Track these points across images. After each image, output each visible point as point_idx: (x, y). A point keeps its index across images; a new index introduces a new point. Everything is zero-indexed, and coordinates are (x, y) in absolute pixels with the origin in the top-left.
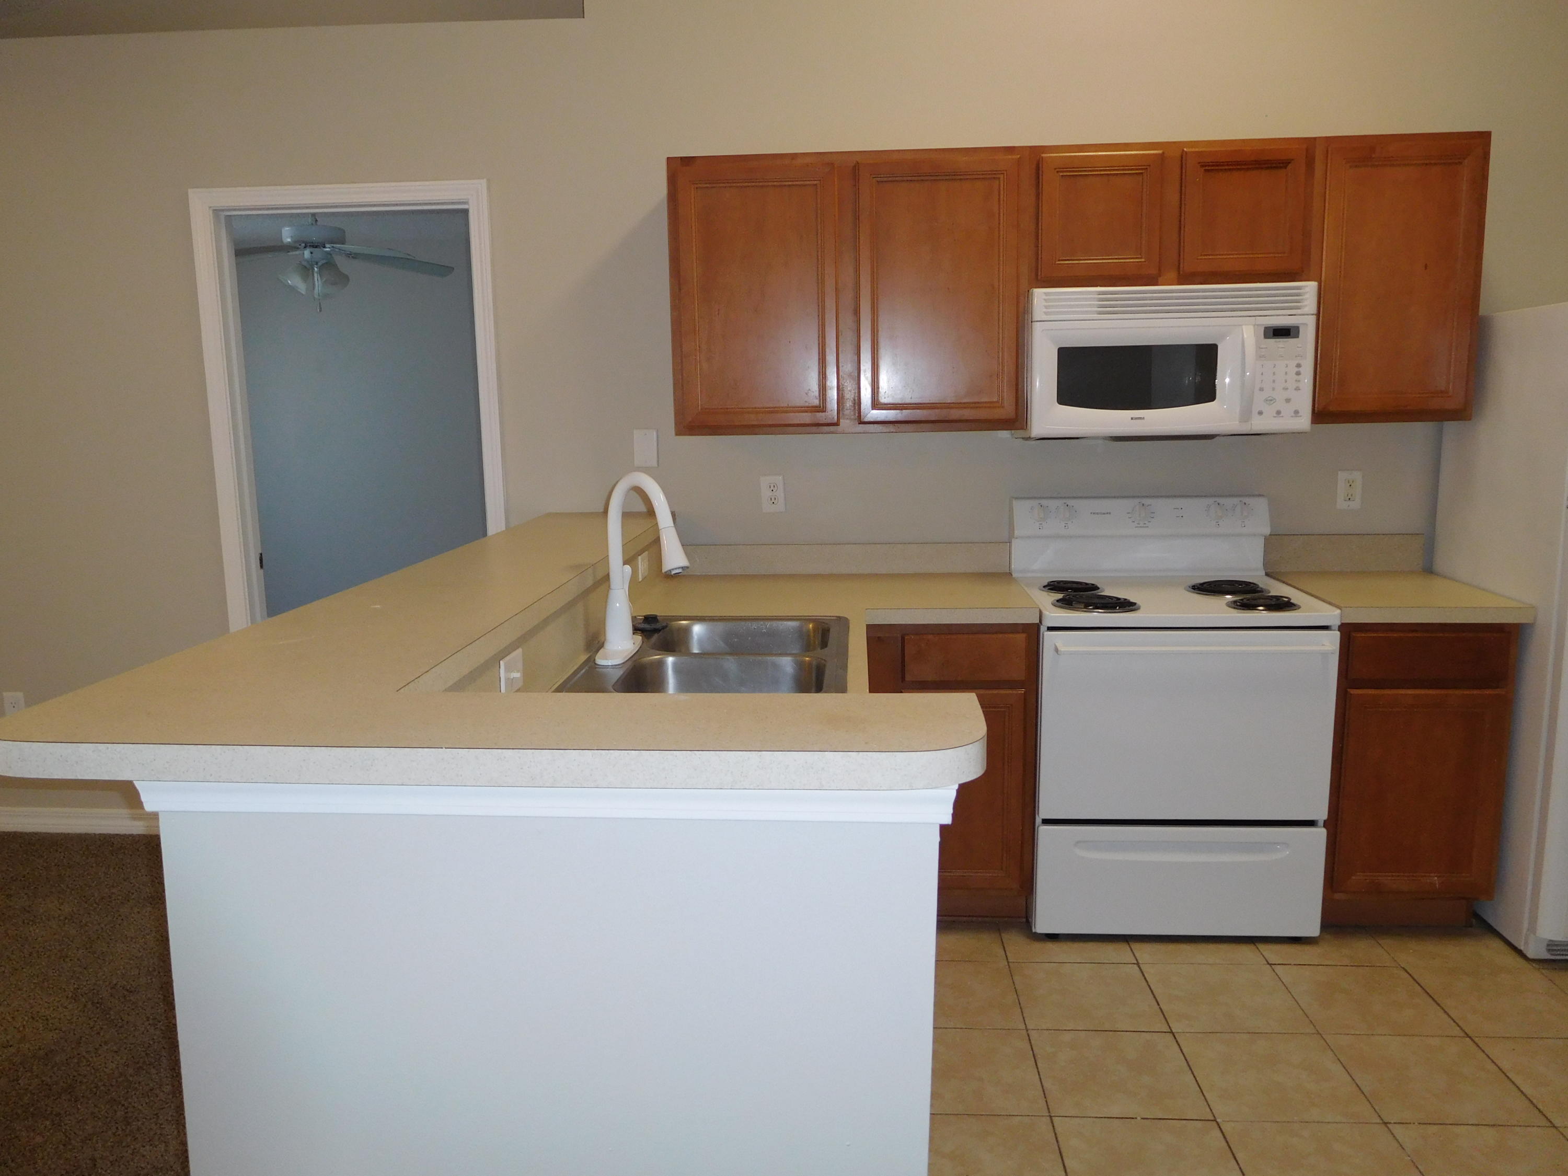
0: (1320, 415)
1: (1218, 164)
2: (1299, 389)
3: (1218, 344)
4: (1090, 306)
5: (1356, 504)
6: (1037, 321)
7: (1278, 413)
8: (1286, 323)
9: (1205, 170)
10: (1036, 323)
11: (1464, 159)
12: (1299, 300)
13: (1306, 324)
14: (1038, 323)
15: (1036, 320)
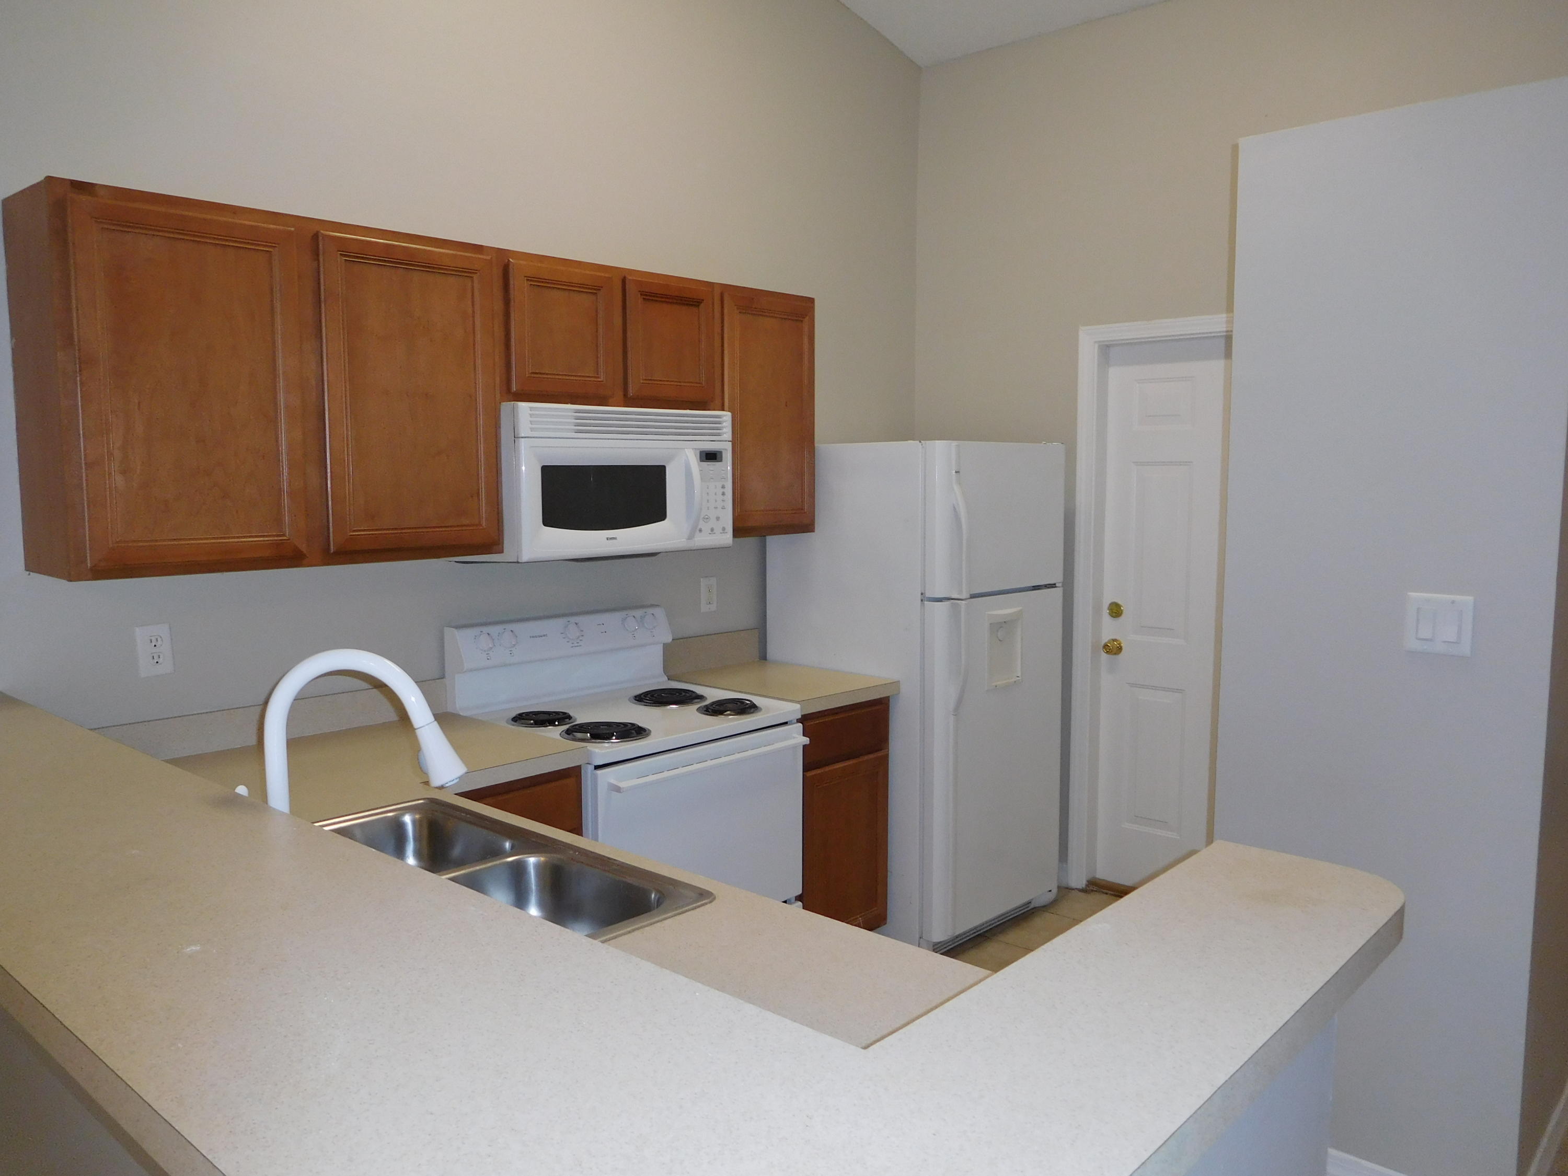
0: (739, 531)
1: (655, 295)
2: (725, 508)
3: (666, 466)
4: (568, 423)
5: (713, 607)
6: (522, 437)
7: (712, 530)
8: (713, 448)
9: (644, 299)
10: (521, 439)
11: (804, 318)
12: (720, 427)
13: (726, 450)
14: (523, 439)
15: (523, 435)
